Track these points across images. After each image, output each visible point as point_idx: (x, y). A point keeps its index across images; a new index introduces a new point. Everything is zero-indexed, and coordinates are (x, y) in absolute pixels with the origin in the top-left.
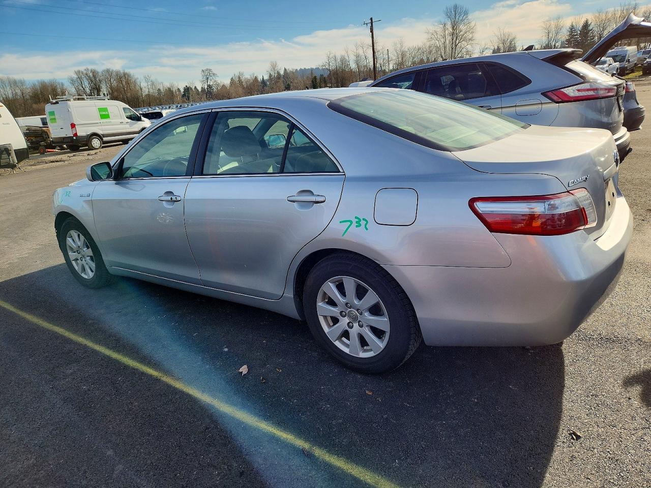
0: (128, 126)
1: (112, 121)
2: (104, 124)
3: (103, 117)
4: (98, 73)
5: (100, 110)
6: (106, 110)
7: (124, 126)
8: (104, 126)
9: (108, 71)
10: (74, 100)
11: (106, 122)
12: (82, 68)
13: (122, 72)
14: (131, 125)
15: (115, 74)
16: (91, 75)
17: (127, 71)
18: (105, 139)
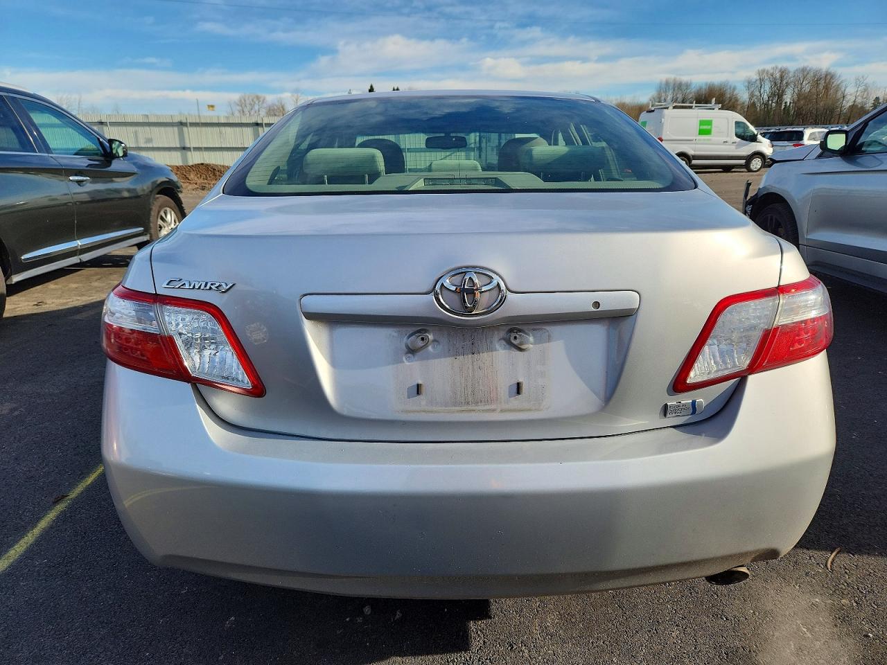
0: (733, 147)
1: (713, 138)
2: (700, 142)
3: (701, 132)
4: (789, 72)
5: (702, 123)
6: (709, 123)
7: (728, 147)
8: (700, 144)
9: (803, 70)
10: (674, 107)
11: (704, 140)
12: (769, 67)
13: (824, 70)
14: (739, 146)
15: (812, 75)
16: (778, 75)
17: (832, 70)
18: (694, 162)
